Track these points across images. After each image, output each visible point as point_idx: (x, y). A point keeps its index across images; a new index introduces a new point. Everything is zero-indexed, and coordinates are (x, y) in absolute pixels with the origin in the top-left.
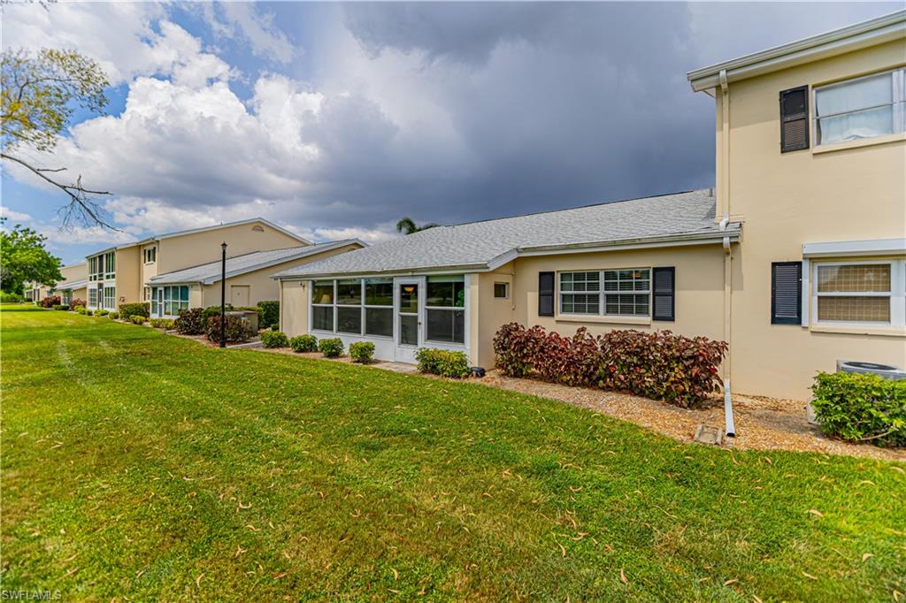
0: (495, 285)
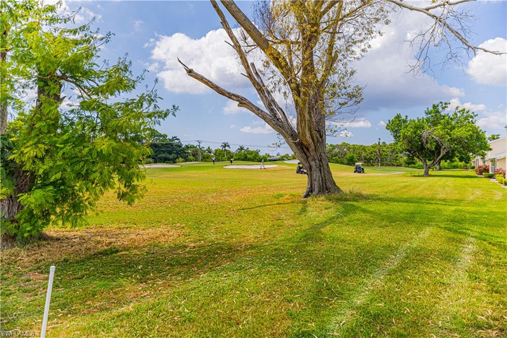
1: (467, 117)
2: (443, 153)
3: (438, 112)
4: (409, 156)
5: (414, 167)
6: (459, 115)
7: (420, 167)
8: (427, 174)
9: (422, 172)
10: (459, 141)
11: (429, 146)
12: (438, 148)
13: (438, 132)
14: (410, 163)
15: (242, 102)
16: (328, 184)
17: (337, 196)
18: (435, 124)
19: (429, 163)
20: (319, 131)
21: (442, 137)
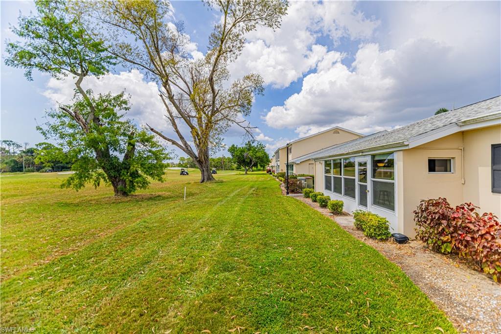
0: (429, 160)
1: (262, 147)
2: (253, 163)
3: (250, 145)
4: (238, 165)
5: (241, 171)
6: (259, 146)
7: (243, 171)
8: (246, 174)
9: (244, 173)
10: (259, 158)
11: (247, 160)
12: (251, 161)
13: (251, 153)
14: (238, 168)
15: (174, 143)
16: (211, 177)
17: (214, 181)
18: (249, 150)
19: (247, 168)
20: (206, 156)
21: (252, 156)
